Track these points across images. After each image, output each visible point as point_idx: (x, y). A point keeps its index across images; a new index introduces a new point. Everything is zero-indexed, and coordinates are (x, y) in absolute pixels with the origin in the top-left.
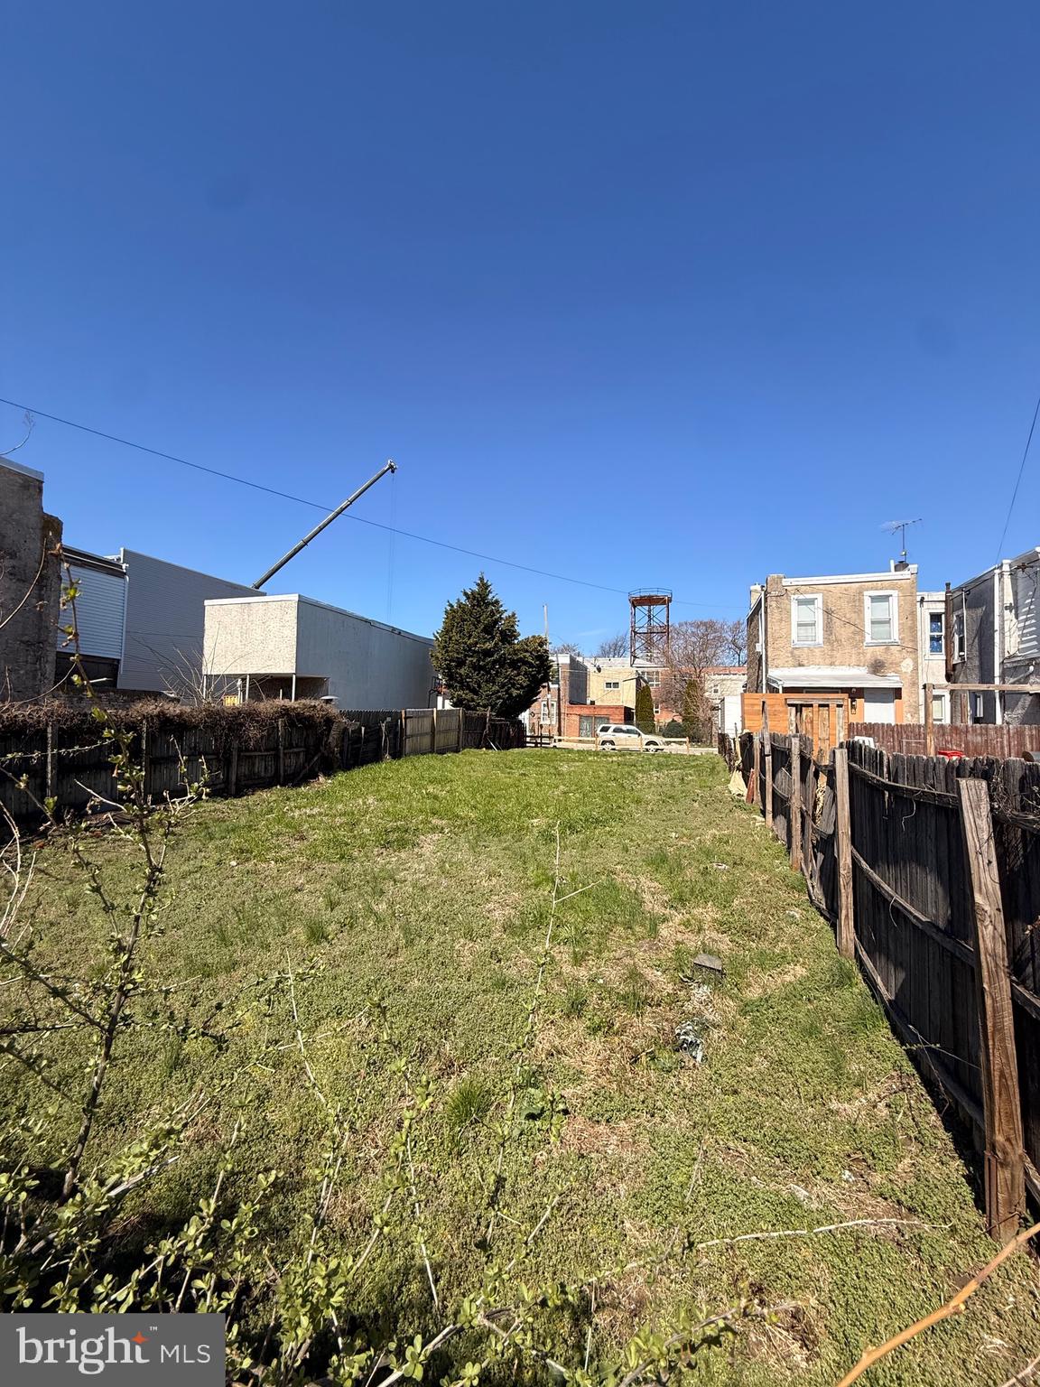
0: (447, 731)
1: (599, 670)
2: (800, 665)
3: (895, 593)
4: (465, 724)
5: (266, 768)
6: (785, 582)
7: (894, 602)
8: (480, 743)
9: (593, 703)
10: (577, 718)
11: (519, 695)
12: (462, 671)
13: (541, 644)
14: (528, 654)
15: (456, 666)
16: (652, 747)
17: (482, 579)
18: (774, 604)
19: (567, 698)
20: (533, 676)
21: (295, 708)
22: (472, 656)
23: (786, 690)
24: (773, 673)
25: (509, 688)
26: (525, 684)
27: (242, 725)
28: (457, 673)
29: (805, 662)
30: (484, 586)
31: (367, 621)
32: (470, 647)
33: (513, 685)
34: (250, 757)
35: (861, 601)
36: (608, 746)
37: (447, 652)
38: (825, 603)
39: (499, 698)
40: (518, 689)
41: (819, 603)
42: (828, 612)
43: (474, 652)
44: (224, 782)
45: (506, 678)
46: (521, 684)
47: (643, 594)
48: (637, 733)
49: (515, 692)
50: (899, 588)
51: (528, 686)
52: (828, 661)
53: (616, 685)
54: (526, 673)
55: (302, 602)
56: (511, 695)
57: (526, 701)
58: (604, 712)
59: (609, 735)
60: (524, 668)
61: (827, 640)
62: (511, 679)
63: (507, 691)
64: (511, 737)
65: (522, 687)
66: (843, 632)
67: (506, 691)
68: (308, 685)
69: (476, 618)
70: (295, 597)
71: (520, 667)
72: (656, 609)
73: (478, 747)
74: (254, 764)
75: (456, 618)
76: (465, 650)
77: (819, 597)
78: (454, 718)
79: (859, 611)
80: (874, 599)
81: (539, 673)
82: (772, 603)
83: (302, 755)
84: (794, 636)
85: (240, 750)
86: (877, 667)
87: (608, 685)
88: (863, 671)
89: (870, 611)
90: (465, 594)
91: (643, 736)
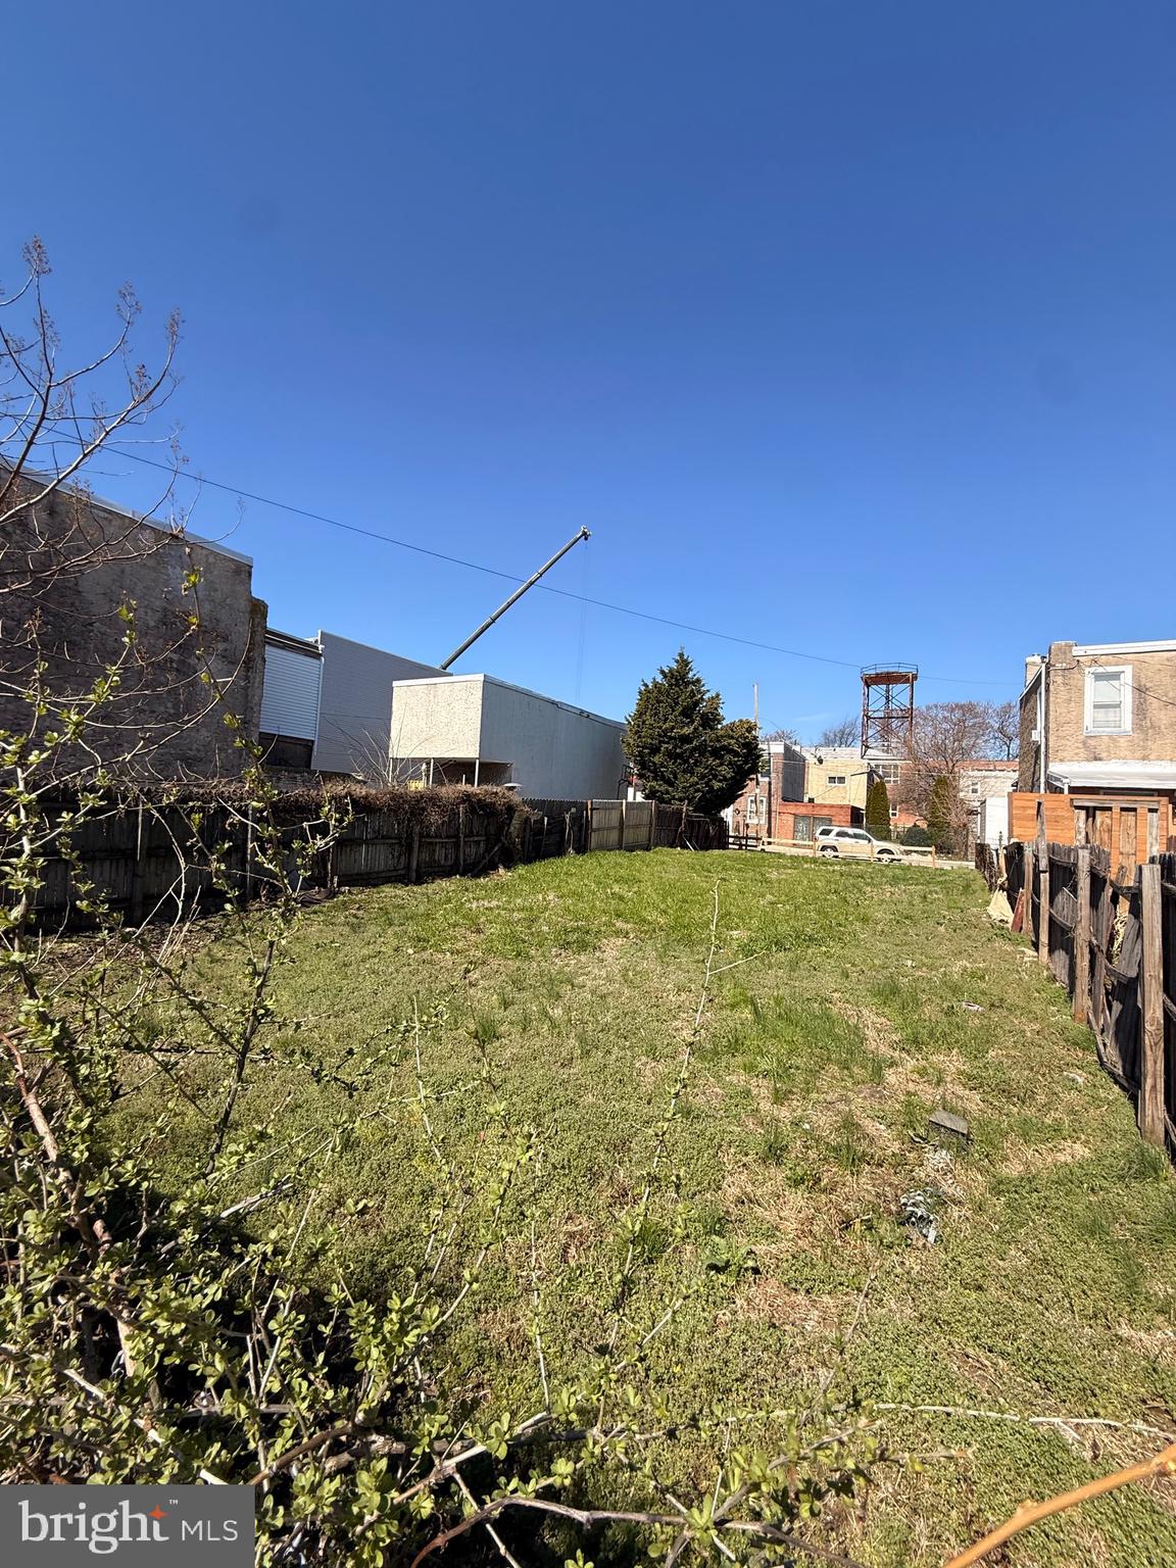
0: (637, 826)
1: (821, 761)
2: (1096, 759)
4: (658, 818)
5: (446, 856)
6: (1077, 651)
8: (674, 842)
9: (811, 800)
10: (791, 818)
11: (721, 789)
12: (656, 759)
13: (750, 729)
14: (733, 741)
15: (649, 754)
16: (885, 856)
17: (681, 655)
18: (1059, 680)
19: (780, 793)
20: (740, 767)
21: (476, 794)
22: (667, 743)
23: (1073, 790)
24: (1055, 768)
25: (710, 780)
26: (729, 776)
27: (424, 809)
28: (651, 761)
29: (1103, 755)
30: (684, 663)
31: (553, 703)
32: (665, 731)
33: (715, 777)
34: (431, 843)
36: (829, 853)
37: (639, 737)
38: (1136, 677)
39: (698, 790)
40: (720, 781)
41: (1127, 678)
42: (1140, 690)
43: (671, 738)
44: (404, 868)
45: (706, 768)
46: (724, 776)
47: (878, 671)
48: (866, 838)
49: (716, 785)
51: (732, 778)
52: (1138, 754)
53: (842, 780)
54: (730, 763)
55: (489, 685)
56: (711, 787)
57: (730, 796)
58: (825, 811)
59: (830, 840)
60: (728, 757)
61: (1138, 726)
62: (712, 769)
63: (707, 784)
64: (712, 836)
65: (725, 779)
66: (1163, 716)
68: (492, 771)
69: (674, 700)
70: (481, 677)
71: (724, 755)
72: (896, 689)
73: (672, 845)
74: (434, 851)
75: (651, 699)
76: (659, 735)
77: (1128, 670)
78: (646, 812)
81: (746, 763)
82: (1057, 679)
83: (482, 845)
84: (1088, 721)
85: (421, 836)
87: (832, 779)
90: (662, 672)
91: (875, 842)
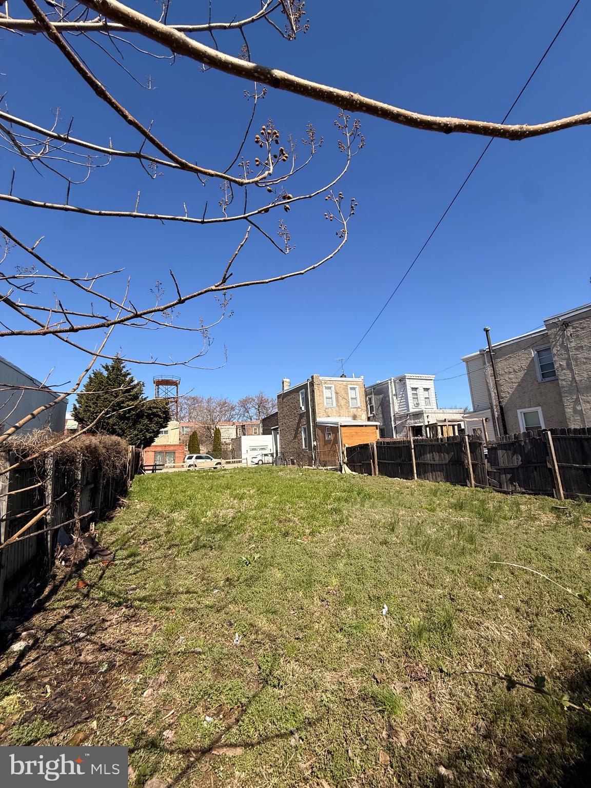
2: (329, 416)
3: (357, 386)
6: (321, 378)
7: (357, 390)
13: (166, 404)
14: (159, 410)
18: (317, 388)
24: (319, 420)
26: (155, 430)
29: (330, 415)
30: (119, 362)
33: (147, 430)
35: (347, 389)
38: (335, 389)
39: (138, 439)
41: (333, 389)
42: (337, 393)
45: (144, 426)
46: (153, 430)
47: (163, 379)
50: (359, 385)
52: (338, 415)
53: (166, 432)
56: (145, 437)
58: (172, 448)
59: (192, 461)
60: (156, 419)
61: (337, 405)
62: (147, 426)
66: (343, 402)
67: (143, 434)
71: (153, 418)
72: (170, 388)
75: (96, 382)
77: (333, 386)
79: (347, 394)
80: (351, 389)
81: (164, 423)
84: (325, 404)
86: (355, 417)
88: (350, 419)
89: (351, 394)
90: (107, 368)
91: (214, 460)
